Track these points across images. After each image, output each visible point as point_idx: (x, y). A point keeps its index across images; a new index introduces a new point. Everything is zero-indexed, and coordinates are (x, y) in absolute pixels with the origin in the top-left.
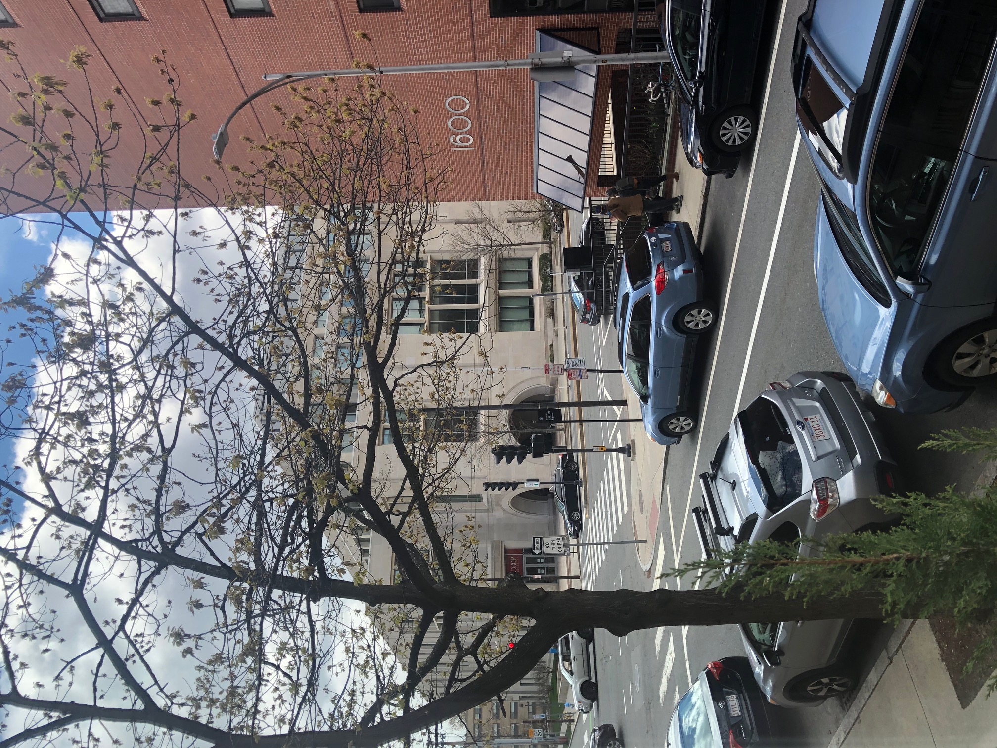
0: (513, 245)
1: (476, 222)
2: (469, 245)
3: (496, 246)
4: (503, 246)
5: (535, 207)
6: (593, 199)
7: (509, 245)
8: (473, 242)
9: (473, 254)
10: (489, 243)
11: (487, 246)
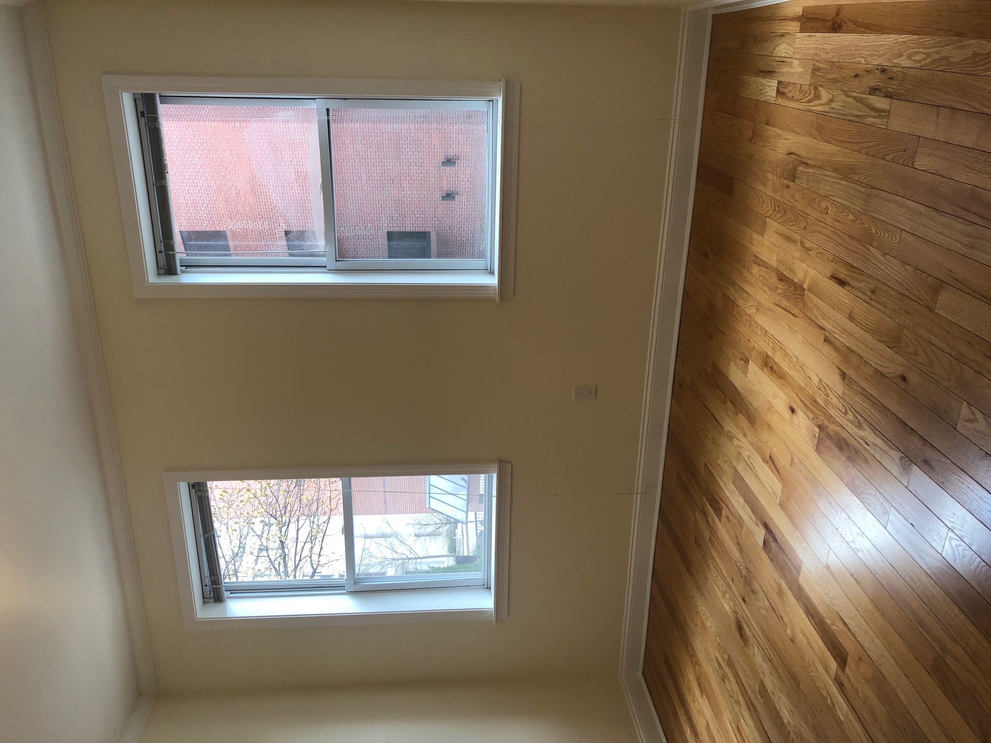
0: (419, 558)
1: (384, 536)
2: (376, 558)
3: (403, 559)
4: (410, 559)
5: (432, 520)
6: (478, 513)
7: (415, 558)
8: (379, 555)
9: (379, 568)
10: (396, 556)
11: (394, 559)
